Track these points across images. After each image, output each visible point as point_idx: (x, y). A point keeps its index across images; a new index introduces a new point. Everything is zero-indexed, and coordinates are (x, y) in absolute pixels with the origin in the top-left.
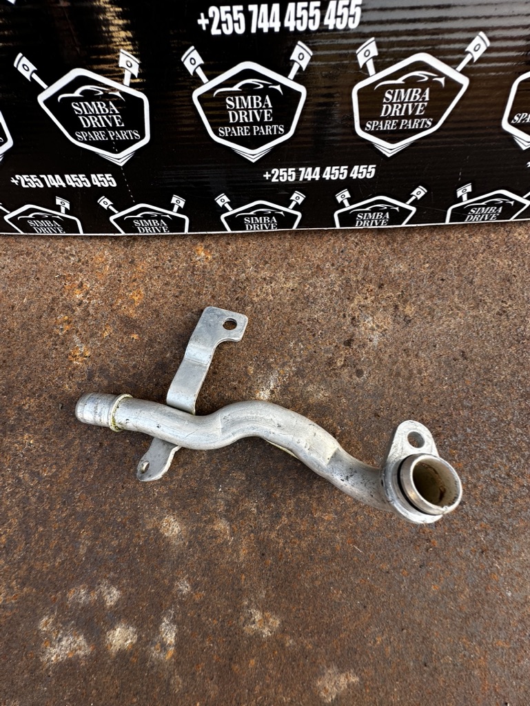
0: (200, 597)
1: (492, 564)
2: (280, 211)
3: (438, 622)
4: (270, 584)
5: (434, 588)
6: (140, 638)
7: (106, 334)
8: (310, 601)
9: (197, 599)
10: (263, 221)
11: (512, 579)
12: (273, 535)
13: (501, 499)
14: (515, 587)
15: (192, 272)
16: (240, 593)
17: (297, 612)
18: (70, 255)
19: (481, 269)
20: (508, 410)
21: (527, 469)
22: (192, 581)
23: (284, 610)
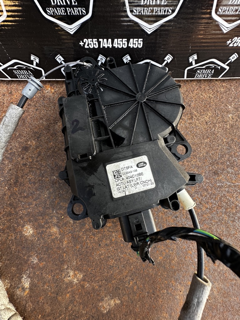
4: (78, 258)
6: (11, 285)
8: (98, 266)
9: (41, 266)
12: (81, 234)
15: (43, 99)
16: (63, 262)
19: (195, 98)
20: (203, 171)
21: (210, 200)
22: (38, 257)
23: (85, 270)
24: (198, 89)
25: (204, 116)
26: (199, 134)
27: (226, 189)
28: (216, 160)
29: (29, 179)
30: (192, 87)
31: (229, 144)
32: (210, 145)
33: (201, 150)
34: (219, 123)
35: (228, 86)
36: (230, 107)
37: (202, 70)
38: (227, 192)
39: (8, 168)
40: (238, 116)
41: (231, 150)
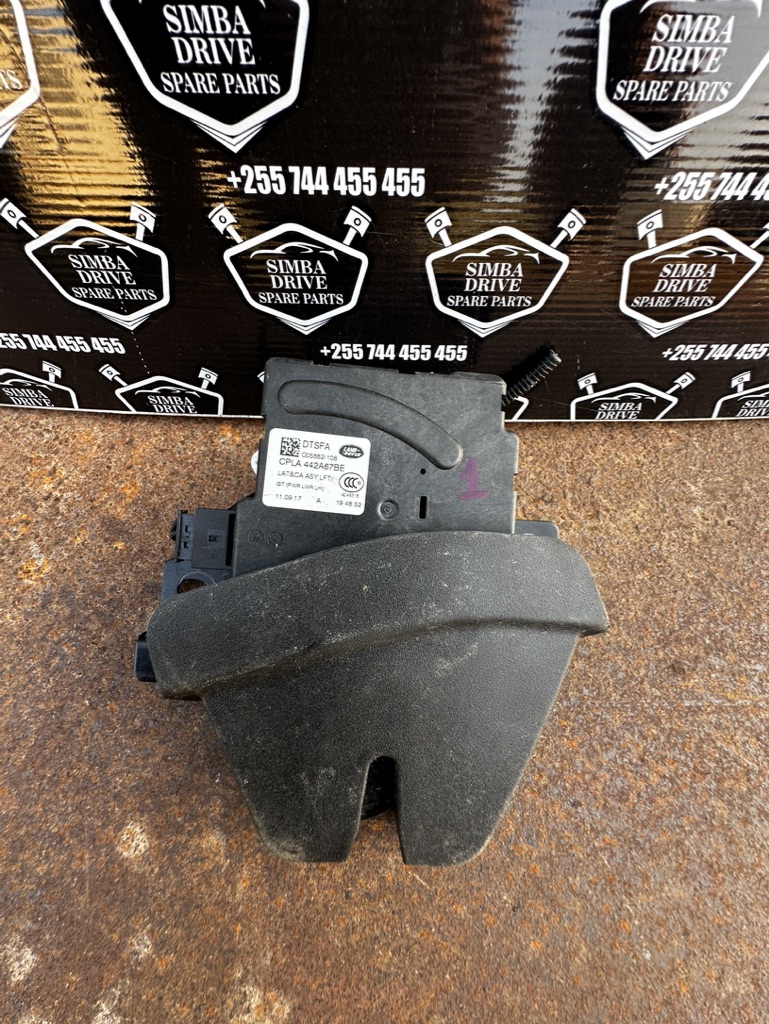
0: (167, 965)
1: (621, 905)
3: (539, 1006)
4: (280, 940)
5: (535, 946)
7: (79, 540)
8: (340, 971)
9: (161, 970)
11: (651, 930)
13: (633, 797)
14: (656, 944)
15: (212, 459)
16: (230, 955)
17: (320, 990)
18: (45, 430)
19: (601, 465)
20: (641, 661)
21: (669, 750)
22: (156, 935)
23: (299, 986)
24: (606, 441)
25: (628, 511)
26: (619, 559)
27: (711, 716)
28: (675, 631)
30: (591, 436)
31: (702, 587)
32: (652, 588)
33: (627, 601)
34: (670, 530)
35: (683, 436)
36: (693, 488)
38: (715, 727)
39: (97, 643)
40: (718, 512)
41: (710, 604)
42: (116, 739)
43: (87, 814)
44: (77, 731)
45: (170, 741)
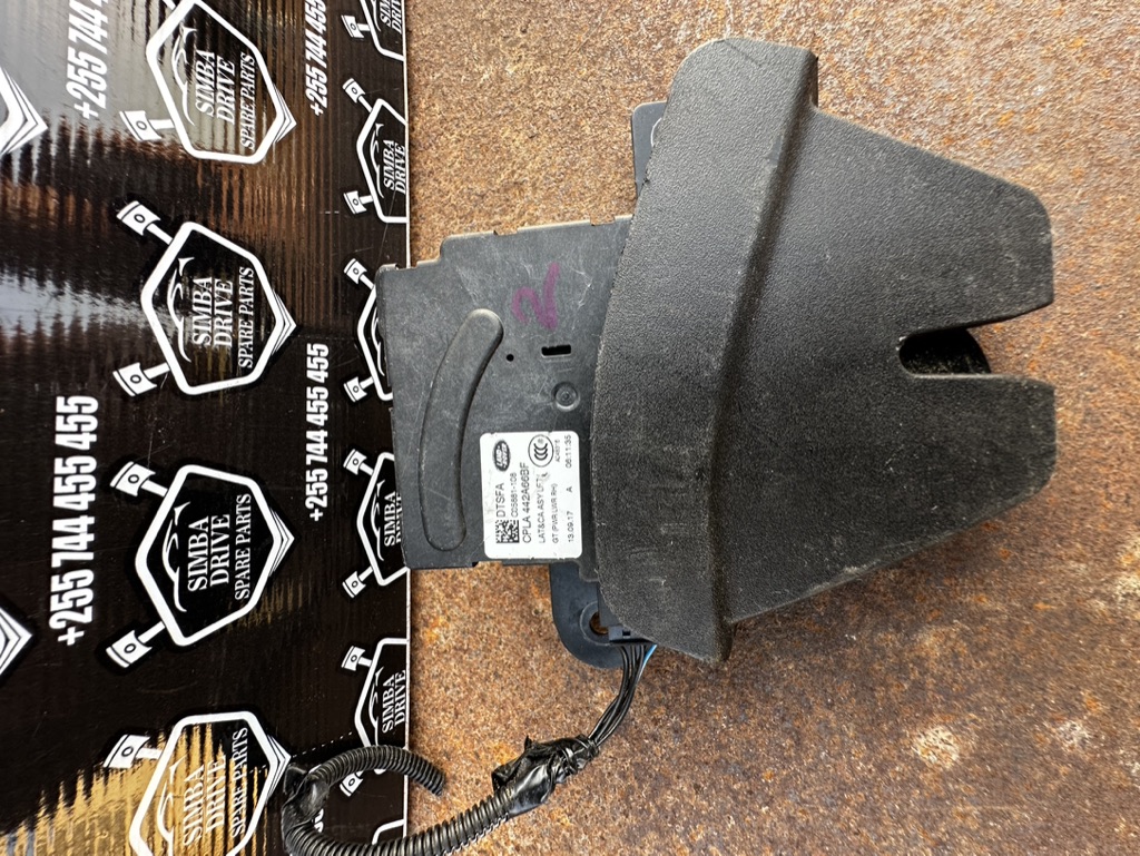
0: (1096, 700)
1: (979, 125)
2: (376, 488)
3: (1114, 218)
4: (1052, 552)
7: (566, 820)
8: (1087, 472)
9: (1102, 708)
10: (392, 515)
11: (1007, 88)
14: (1025, 80)
15: (465, 652)
16: (1077, 616)
17: (1114, 497)
19: (462, 183)
22: (1057, 715)
23: (1111, 525)
24: (435, 180)
25: (513, 150)
26: (568, 155)
28: (649, 85)
29: (727, 723)
30: (430, 197)
31: (597, 57)
33: (615, 142)
34: (533, 99)
35: (428, 91)
36: (486, 76)
37: (385, 174)
38: (759, 30)
39: (690, 796)
40: (512, 46)
41: (616, 46)
42: (809, 770)
43: (906, 809)
44: (801, 822)
45: (807, 700)
